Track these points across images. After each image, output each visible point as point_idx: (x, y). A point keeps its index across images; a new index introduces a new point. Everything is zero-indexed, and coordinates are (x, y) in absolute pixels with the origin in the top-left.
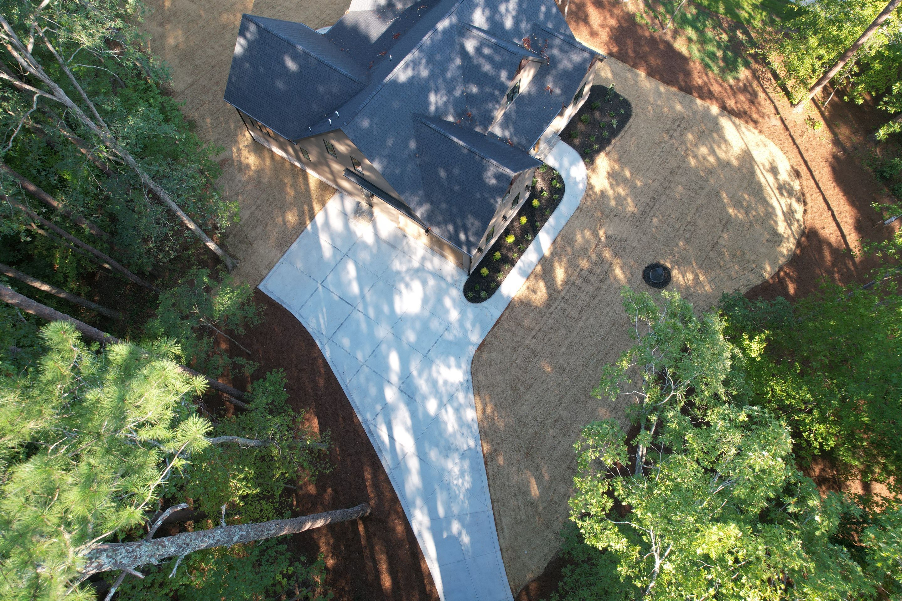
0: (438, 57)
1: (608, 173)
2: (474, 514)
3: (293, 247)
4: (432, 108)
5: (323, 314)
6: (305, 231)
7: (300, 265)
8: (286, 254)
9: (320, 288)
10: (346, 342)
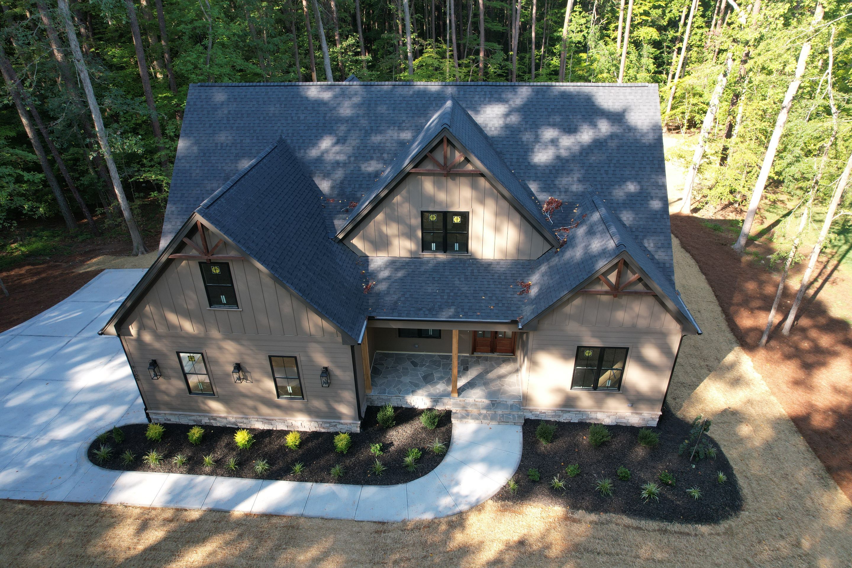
0: (382, 109)
1: (522, 543)
4: (314, 153)
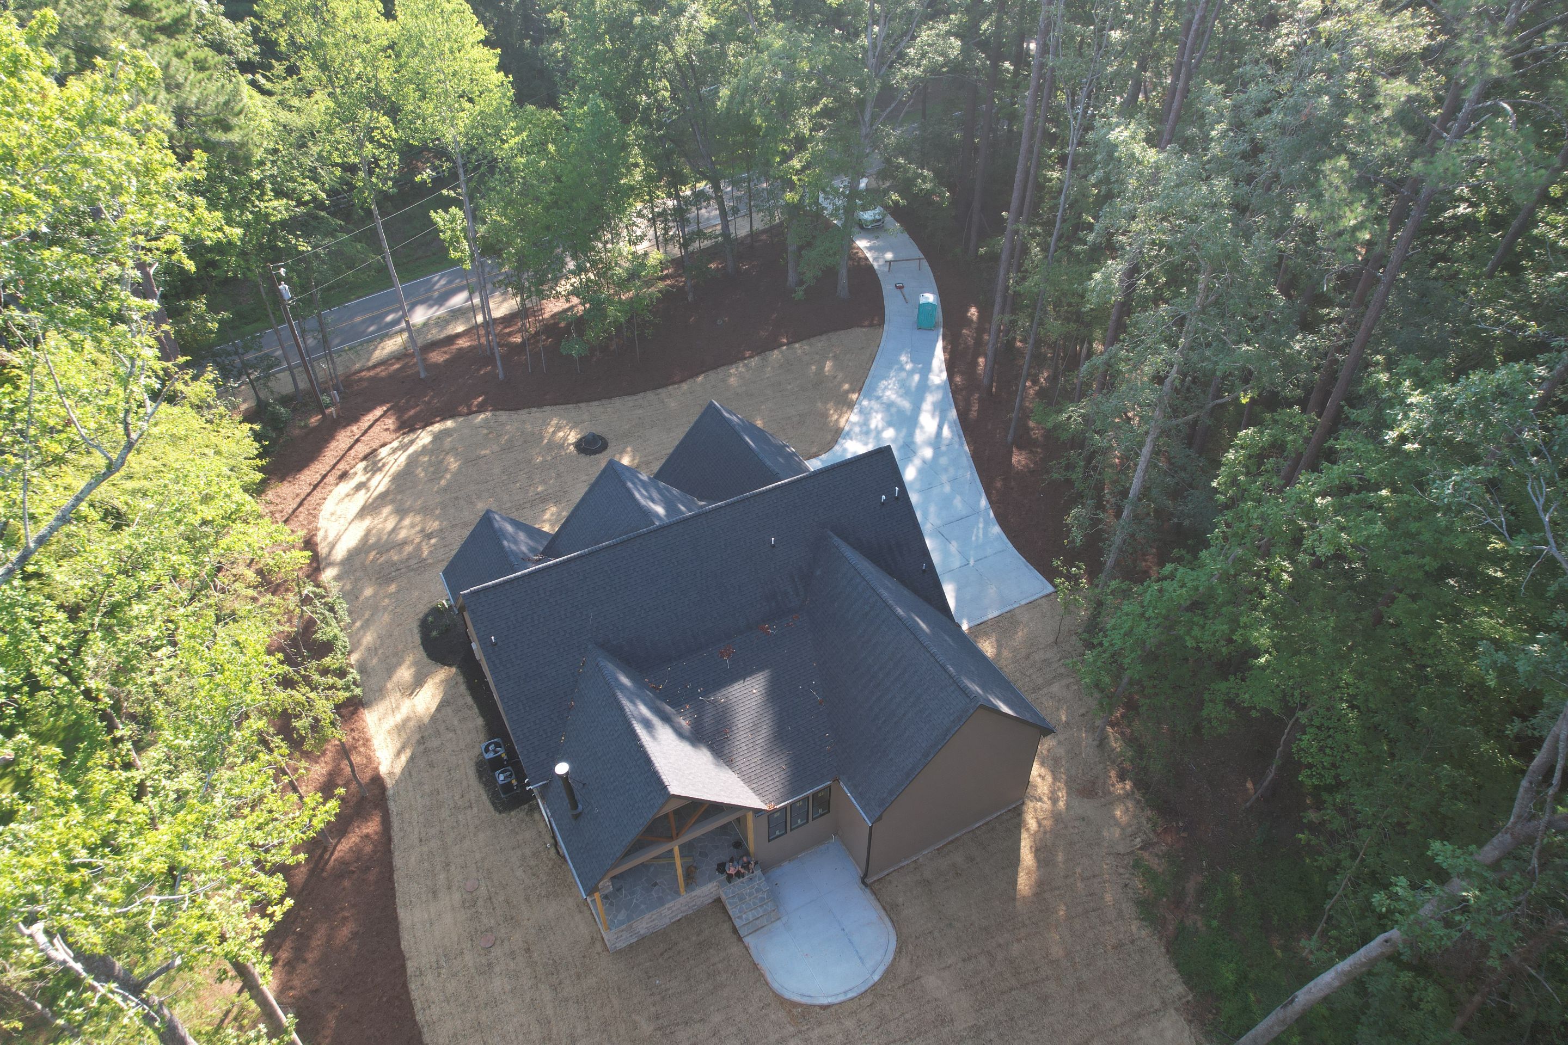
2: (890, 367)
3: (996, 614)
5: (977, 536)
6: (972, 624)
7: (992, 591)
8: (1008, 609)
9: (972, 562)
10: (958, 502)
